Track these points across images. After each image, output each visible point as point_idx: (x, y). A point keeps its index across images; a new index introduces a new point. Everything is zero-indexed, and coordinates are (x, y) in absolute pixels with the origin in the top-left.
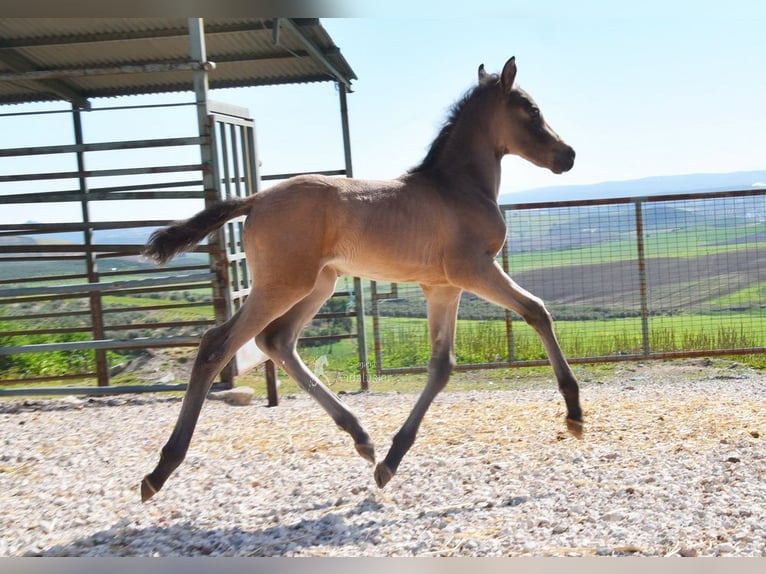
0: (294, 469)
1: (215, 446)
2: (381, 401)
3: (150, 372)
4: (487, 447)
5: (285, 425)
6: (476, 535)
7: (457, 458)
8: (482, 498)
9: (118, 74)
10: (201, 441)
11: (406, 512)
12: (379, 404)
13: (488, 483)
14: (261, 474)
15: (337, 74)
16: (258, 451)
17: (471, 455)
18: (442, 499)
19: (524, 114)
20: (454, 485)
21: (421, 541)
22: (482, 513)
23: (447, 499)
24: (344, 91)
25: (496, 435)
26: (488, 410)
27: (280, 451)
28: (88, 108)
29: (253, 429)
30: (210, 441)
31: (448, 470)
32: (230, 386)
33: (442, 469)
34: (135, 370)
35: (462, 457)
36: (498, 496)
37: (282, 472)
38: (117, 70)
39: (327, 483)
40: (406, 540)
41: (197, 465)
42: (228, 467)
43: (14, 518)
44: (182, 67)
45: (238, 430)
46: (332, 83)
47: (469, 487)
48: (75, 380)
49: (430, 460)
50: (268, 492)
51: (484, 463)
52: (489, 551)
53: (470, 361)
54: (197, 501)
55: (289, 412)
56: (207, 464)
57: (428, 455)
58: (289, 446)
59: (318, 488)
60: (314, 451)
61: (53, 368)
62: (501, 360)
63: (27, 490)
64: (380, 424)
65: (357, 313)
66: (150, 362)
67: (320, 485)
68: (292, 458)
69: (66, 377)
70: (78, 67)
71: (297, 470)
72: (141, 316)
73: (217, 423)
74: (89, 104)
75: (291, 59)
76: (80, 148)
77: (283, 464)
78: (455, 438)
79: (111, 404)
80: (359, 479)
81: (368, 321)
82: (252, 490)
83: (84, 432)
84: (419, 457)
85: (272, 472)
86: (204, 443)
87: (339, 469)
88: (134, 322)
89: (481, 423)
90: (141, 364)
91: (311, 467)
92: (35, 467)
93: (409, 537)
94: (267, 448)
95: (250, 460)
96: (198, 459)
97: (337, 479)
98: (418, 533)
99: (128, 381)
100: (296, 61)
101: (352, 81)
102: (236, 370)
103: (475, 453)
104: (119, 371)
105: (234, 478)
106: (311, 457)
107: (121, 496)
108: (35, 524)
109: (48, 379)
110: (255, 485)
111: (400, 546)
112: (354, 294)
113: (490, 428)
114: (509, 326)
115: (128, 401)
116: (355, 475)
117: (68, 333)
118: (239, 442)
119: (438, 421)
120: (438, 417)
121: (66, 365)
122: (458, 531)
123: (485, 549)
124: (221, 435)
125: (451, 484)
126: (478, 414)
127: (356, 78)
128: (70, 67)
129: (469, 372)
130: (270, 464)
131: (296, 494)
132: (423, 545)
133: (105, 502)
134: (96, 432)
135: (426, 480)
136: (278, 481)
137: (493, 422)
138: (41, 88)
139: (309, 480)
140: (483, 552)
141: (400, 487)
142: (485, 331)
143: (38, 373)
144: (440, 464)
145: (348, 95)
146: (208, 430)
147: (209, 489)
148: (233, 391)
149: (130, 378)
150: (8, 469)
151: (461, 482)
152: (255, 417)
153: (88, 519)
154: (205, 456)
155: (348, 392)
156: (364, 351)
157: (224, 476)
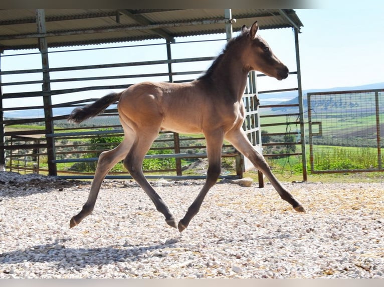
0: (277, 219)
1: (237, 206)
2: (314, 186)
3: (200, 169)
4: (373, 211)
5: (270, 197)
6: (371, 255)
7: (358, 216)
8: (373, 237)
9: (190, 25)
10: (230, 203)
11: (335, 242)
12: (313, 188)
13: (375, 229)
14: (260, 220)
15: (294, 24)
16: (258, 210)
17: (365, 215)
18: (353, 237)
19: (261, 50)
20: (358, 230)
21: (344, 257)
22: (374, 245)
23: (355, 237)
24: (297, 32)
25: (377, 206)
26: (371, 193)
27: (269, 210)
28: (174, 42)
29: (254, 198)
30: (235, 204)
31: (354, 222)
32: (242, 178)
33: (351, 222)
34: (193, 168)
35: (361, 216)
36: (381, 236)
37: (271, 220)
38: (189, 23)
39: (293, 226)
40: (336, 256)
41: (229, 215)
42: (244, 217)
43: (147, 236)
44: (220, 21)
45: (247, 199)
46: (291, 28)
47: (366, 231)
48: (165, 172)
49: (344, 217)
50: (265, 230)
51: (372, 219)
52: (380, 264)
53: (357, 168)
54: (231, 233)
55: (271, 191)
56: (234, 214)
57: (343, 215)
58: (273, 207)
59: (290, 229)
60: (286, 210)
61: (155, 166)
62: (373, 168)
63: (151, 224)
64: (317, 198)
65: (302, 143)
66: (200, 165)
67: (290, 228)
68: (275, 214)
69: (161, 171)
70: (170, 22)
71: (278, 220)
72: (194, 142)
73: (237, 195)
74: (174, 40)
75: (272, 17)
76: (170, 61)
77: (271, 216)
78: (356, 206)
79: (185, 184)
80: (309, 225)
81: (307, 147)
82: (257, 229)
83: (174, 197)
84: (339, 215)
85: (266, 220)
86: (231, 205)
87: (299, 220)
88: (190, 145)
89: (368, 199)
90: (196, 165)
91: (285, 218)
92: (154, 213)
93: (337, 255)
94: (262, 208)
95: (254, 214)
96: (229, 212)
97: (299, 225)
98: (342, 253)
99: (190, 173)
100: (274, 18)
101: (301, 27)
102: (244, 170)
103: (367, 214)
104: (186, 168)
105: (248, 222)
106: (284, 213)
107: (195, 228)
108: (157, 240)
109: (153, 171)
110: (258, 226)
111: (333, 259)
112: (300, 133)
113: (373, 202)
114: (379, 151)
115: (193, 183)
116: (307, 223)
117: (161, 149)
118: (248, 204)
119: (346, 197)
120: (346, 195)
121: (161, 165)
122: (362, 253)
123: (377, 263)
124: (239, 201)
125: (357, 230)
126: (366, 195)
127: (303, 26)
128: (166, 22)
129: (357, 173)
130: (265, 216)
131: (279, 231)
132: (345, 259)
133: (188, 231)
134: (180, 197)
135: (343, 227)
136: (269, 224)
137: (374, 199)
138: (153, 33)
139: (284, 225)
140: (377, 264)
141: (330, 230)
142: (365, 153)
143: (148, 169)
144: (350, 219)
145: (299, 34)
146: (233, 198)
147: (236, 227)
148: (242, 179)
149: (191, 172)
150: (141, 213)
151: (361, 229)
152: (255, 193)
153: (181, 239)
154: (233, 211)
155: (297, 182)
156: (305, 161)
157: (242, 221)
